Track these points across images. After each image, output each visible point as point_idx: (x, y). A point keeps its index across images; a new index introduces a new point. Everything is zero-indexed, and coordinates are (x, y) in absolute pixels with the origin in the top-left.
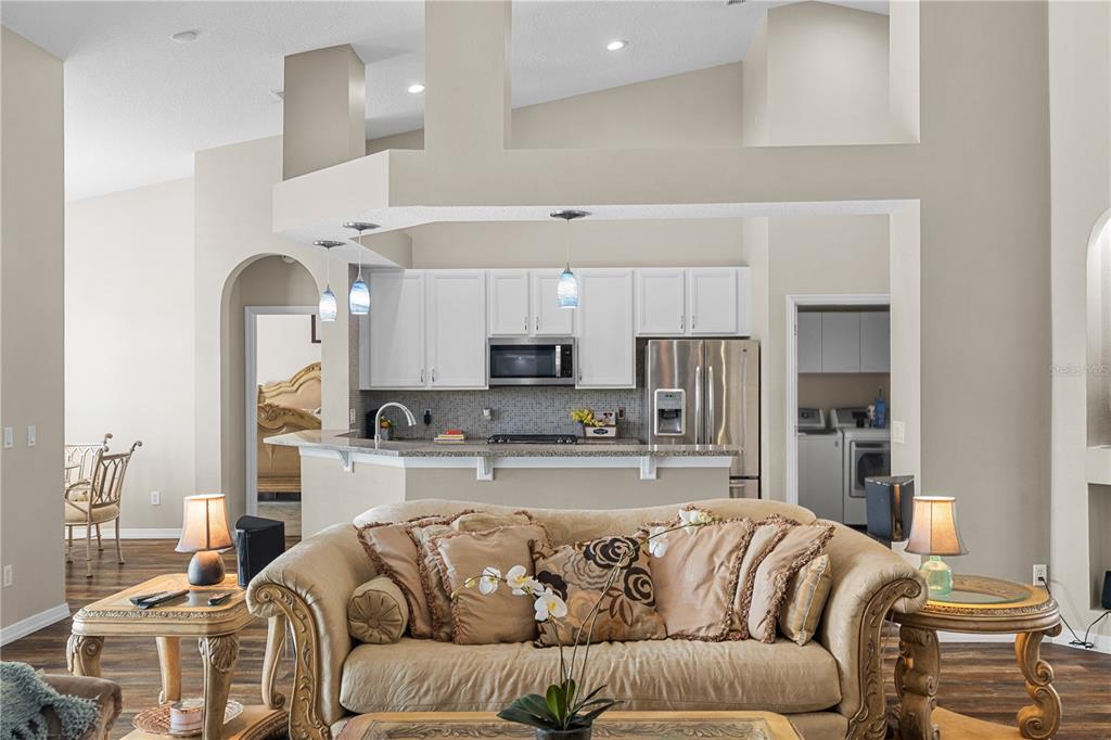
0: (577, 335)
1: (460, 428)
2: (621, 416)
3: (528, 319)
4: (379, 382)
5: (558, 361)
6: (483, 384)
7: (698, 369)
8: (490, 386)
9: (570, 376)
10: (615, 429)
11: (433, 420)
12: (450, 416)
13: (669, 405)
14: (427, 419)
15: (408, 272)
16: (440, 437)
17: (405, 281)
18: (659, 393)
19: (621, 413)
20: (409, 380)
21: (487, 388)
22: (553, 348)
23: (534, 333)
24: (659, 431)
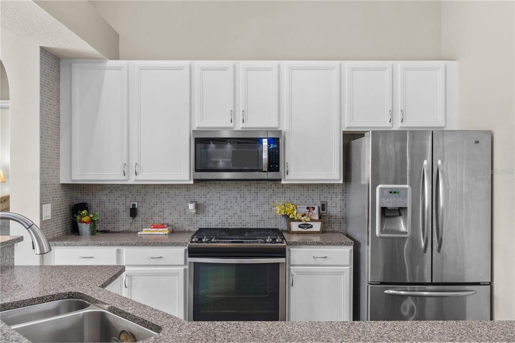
0: (284, 128)
1: (166, 221)
2: (323, 209)
3: (233, 113)
4: (81, 175)
5: (265, 156)
6: (188, 178)
7: (425, 162)
8: (195, 180)
9: (277, 170)
10: (319, 224)
11: (139, 213)
12: (156, 209)
13: (392, 203)
14: (133, 212)
15: (111, 63)
16: (145, 232)
17: (107, 72)
18: (381, 189)
19: (323, 207)
20: (111, 175)
21: (192, 182)
22: (258, 141)
23: (239, 126)
24: (382, 231)
